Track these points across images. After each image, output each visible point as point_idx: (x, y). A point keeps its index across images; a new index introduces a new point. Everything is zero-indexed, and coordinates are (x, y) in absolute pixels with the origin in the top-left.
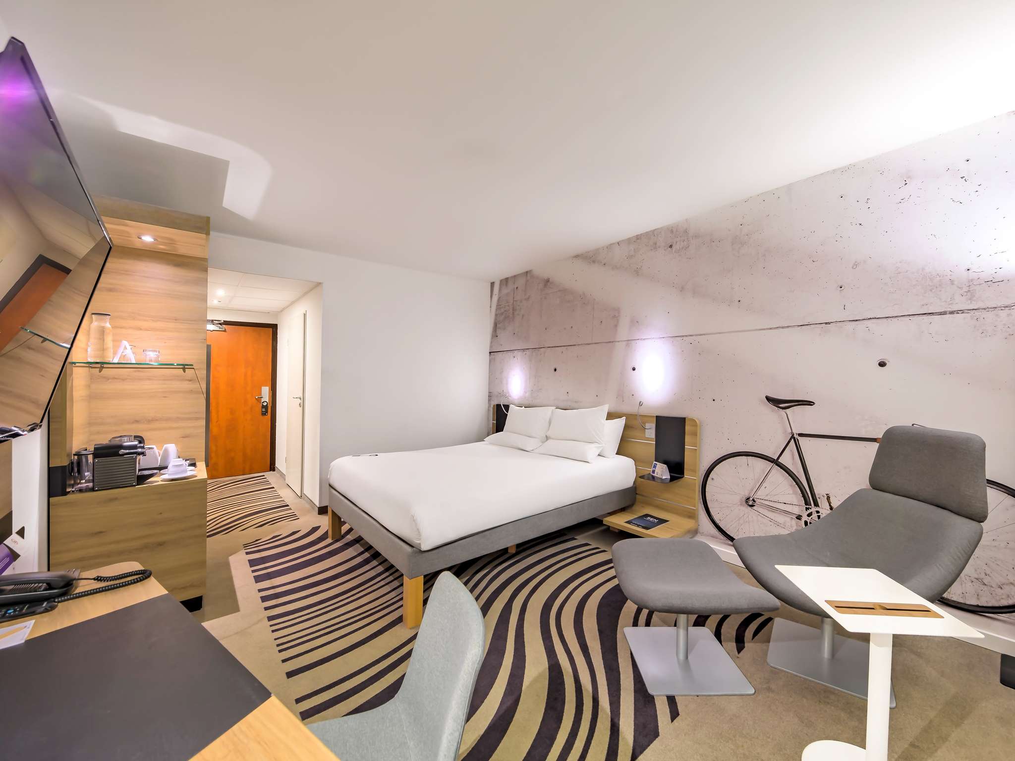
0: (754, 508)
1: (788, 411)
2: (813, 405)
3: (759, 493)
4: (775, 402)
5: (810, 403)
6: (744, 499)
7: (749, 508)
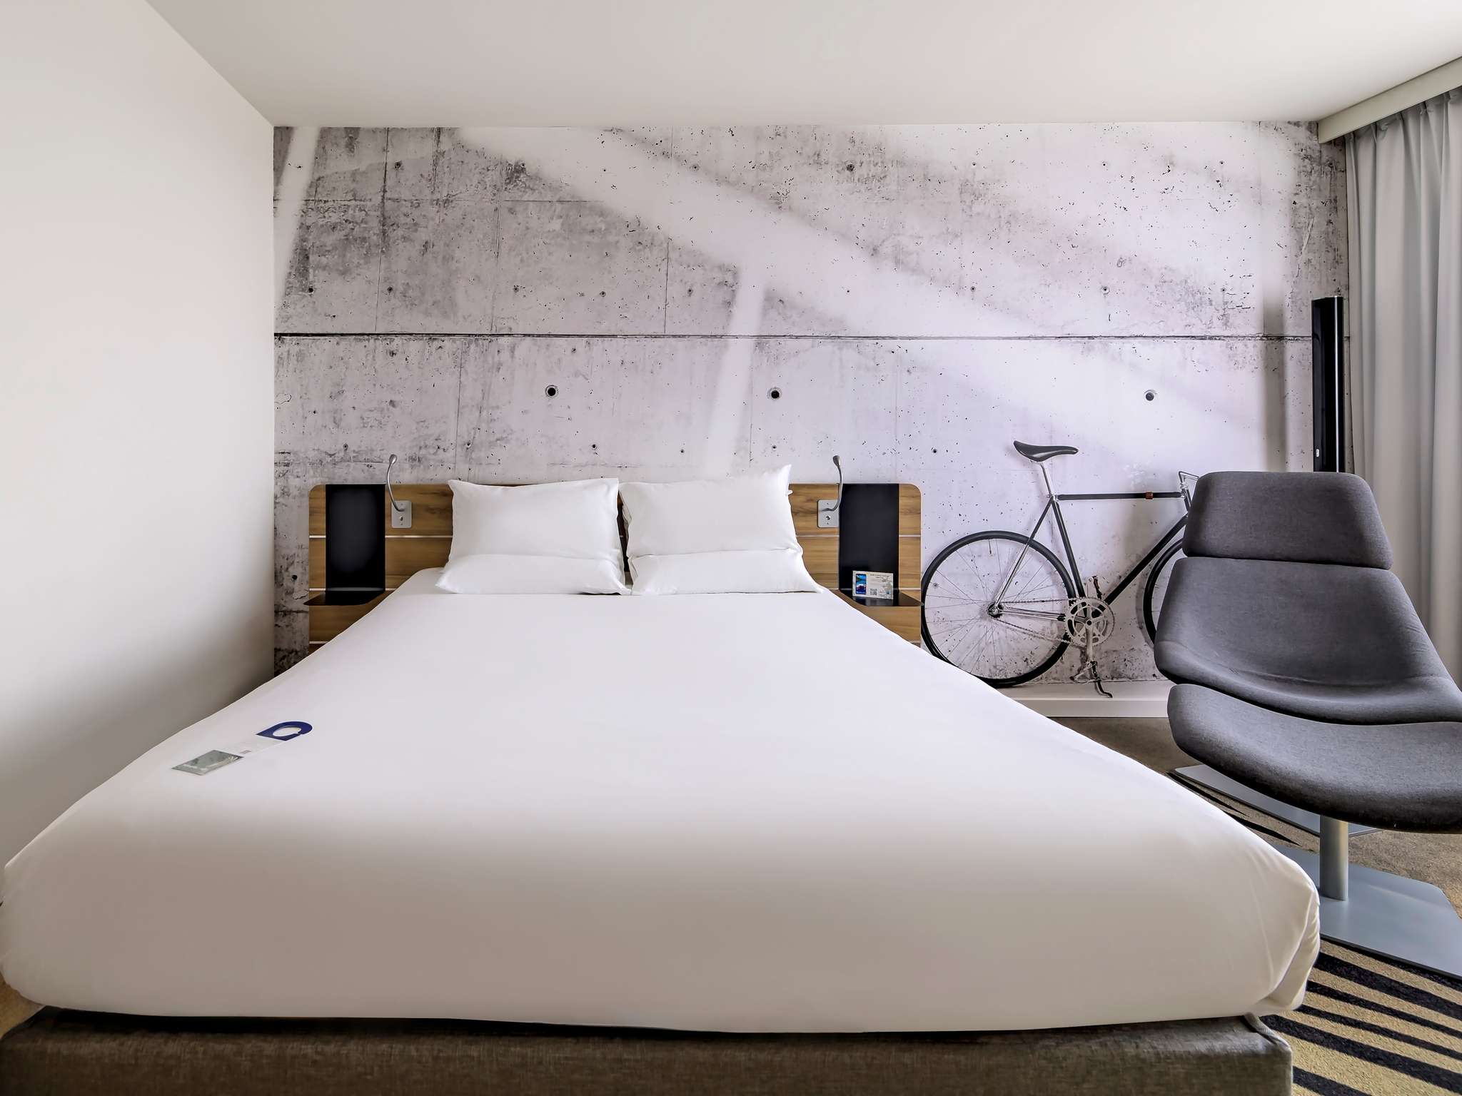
0: (1002, 618)
1: (1045, 463)
2: (1075, 453)
3: (1007, 594)
4: (1027, 451)
5: (1072, 451)
6: (986, 609)
7: (994, 620)
